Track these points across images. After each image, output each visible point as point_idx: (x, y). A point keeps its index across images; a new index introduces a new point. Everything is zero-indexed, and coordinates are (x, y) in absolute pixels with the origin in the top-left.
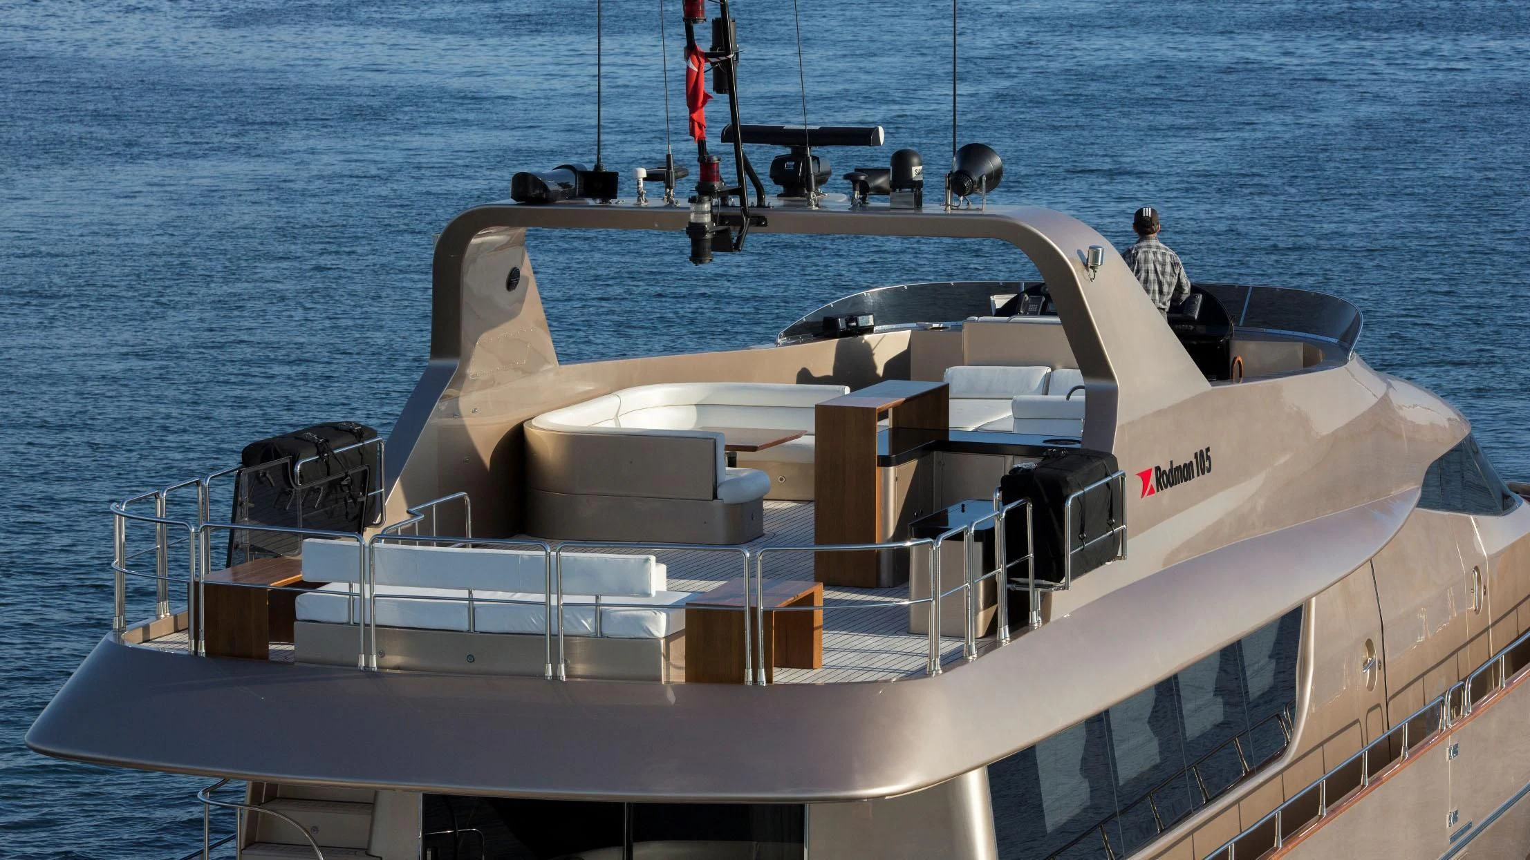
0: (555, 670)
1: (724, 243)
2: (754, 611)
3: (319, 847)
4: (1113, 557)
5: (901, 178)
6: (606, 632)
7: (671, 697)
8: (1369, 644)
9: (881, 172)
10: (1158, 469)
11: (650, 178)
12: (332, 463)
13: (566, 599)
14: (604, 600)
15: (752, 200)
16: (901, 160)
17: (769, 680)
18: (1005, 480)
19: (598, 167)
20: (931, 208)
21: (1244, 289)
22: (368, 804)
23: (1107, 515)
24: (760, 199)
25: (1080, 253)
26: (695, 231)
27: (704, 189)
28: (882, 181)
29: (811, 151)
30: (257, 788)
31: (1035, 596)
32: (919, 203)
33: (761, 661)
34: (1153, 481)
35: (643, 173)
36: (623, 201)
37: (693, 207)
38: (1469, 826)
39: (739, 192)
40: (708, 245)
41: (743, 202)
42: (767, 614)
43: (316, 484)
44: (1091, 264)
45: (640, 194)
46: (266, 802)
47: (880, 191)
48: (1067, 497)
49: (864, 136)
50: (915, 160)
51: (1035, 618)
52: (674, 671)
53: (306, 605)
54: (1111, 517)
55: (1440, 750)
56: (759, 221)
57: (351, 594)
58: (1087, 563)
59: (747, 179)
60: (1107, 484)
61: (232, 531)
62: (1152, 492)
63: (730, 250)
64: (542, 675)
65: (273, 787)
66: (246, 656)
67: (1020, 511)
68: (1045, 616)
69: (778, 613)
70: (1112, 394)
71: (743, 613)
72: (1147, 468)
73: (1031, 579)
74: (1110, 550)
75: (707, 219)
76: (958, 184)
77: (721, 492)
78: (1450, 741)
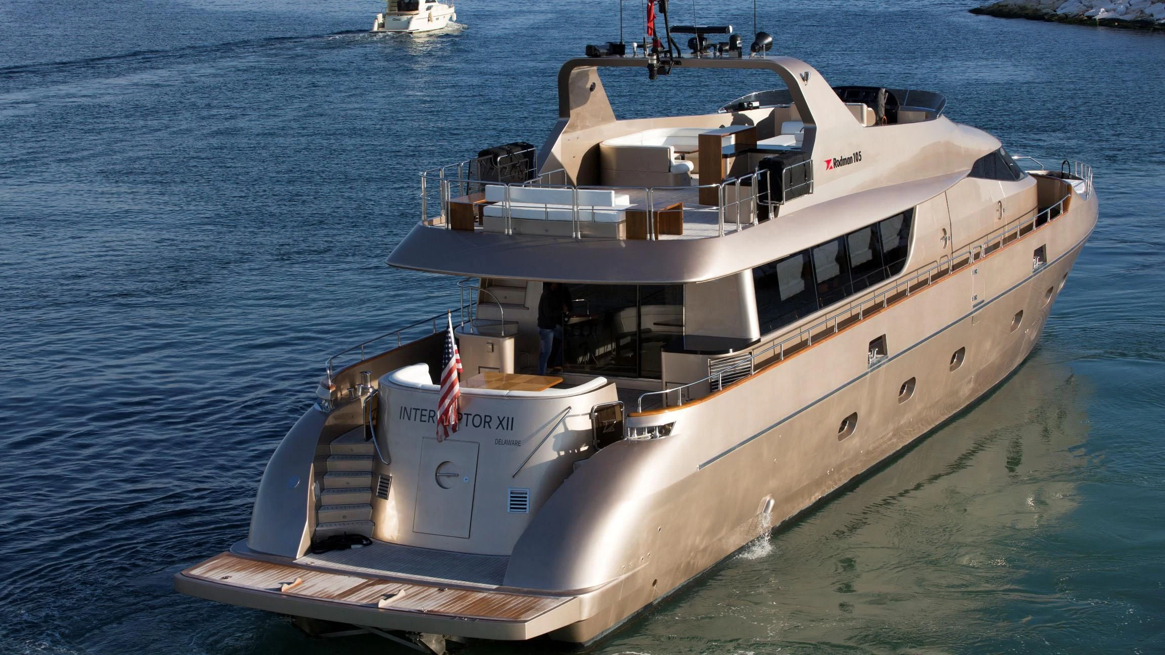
0: (576, 234)
1: (662, 71)
2: (650, 212)
3: (501, 304)
4: (808, 193)
5: (733, 47)
6: (596, 220)
7: (623, 245)
8: (944, 230)
9: (726, 44)
10: (835, 159)
11: (638, 46)
12: (513, 158)
13: (580, 207)
14: (595, 208)
15: (675, 55)
16: (733, 38)
17: (656, 238)
18: (760, 162)
19: (621, 42)
20: (745, 57)
21: (906, 91)
22: (524, 288)
23: (803, 176)
24: (679, 54)
25: (801, 75)
26: (651, 66)
27: (654, 51)
28: (727, 48)
29: (706, 35)
30: (484, 280)
31: (771, 207)
32: (740, 55)
33: (653, 231)
34: (832, 164)
35: (635, 45)
36: (628, 55)
37: (649, 57)
38: (983, 301)
39: (670, 51)
40: (656, 72)
41: (671, 55)
42: (655, 213)
43: (505, 165)
44: (805, 78)
45: (634, 53)
46: (488, 286)
47: (727, 51)
48: (783, 169)
49: (724, 30)
50: (739, 39)
51: (771, 215)
52: (622, 234)
53: (487, 210)
54: (806, 176)
55: (967, 272)
56: (678, 63)
57: (503, 206)
58: (792, 195)
59: (673, 47)
60: (804, 165)
61: (468, 183)
62: (831, 168)
63: (665, 74)
64: (571, 237)
65: (491, 280)
66: (466, 230)
67: (765, 174)
68: (776, 215)
69: (661, 213)
70: (814, 130)
71: (646, 213)
72: (829, 159)
73: (769, 201)
74: (806, 190)
75: (655, 62)
76: (755, 47)
77: (672, 170)
78: (973, 268)
